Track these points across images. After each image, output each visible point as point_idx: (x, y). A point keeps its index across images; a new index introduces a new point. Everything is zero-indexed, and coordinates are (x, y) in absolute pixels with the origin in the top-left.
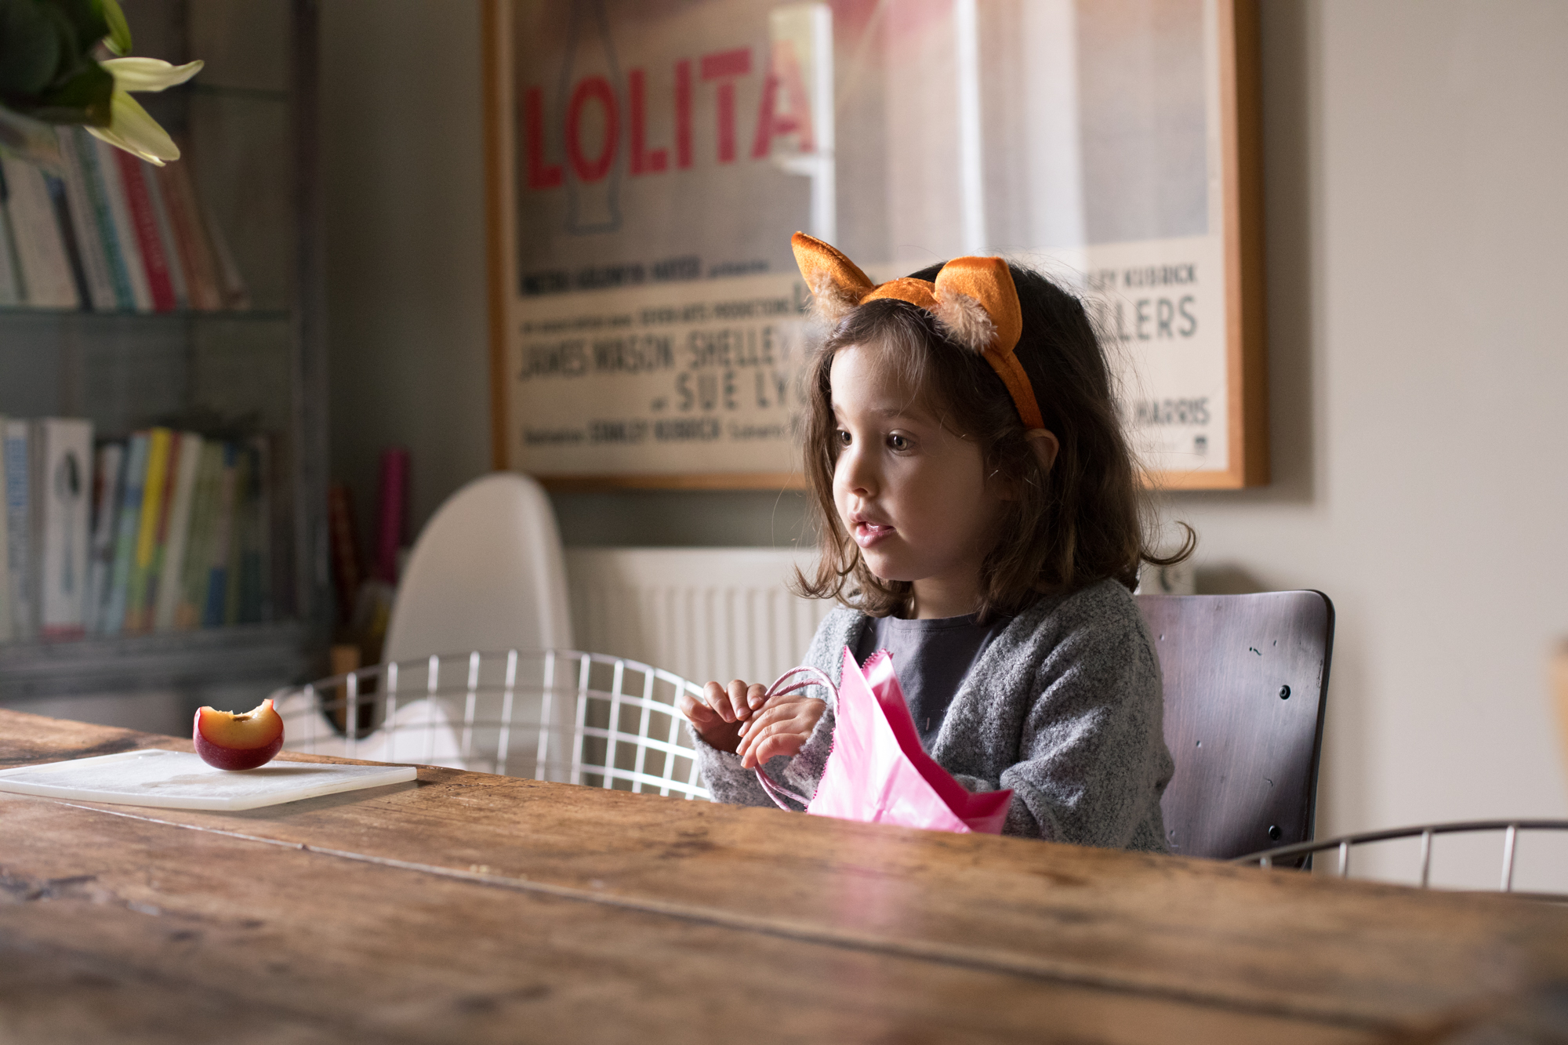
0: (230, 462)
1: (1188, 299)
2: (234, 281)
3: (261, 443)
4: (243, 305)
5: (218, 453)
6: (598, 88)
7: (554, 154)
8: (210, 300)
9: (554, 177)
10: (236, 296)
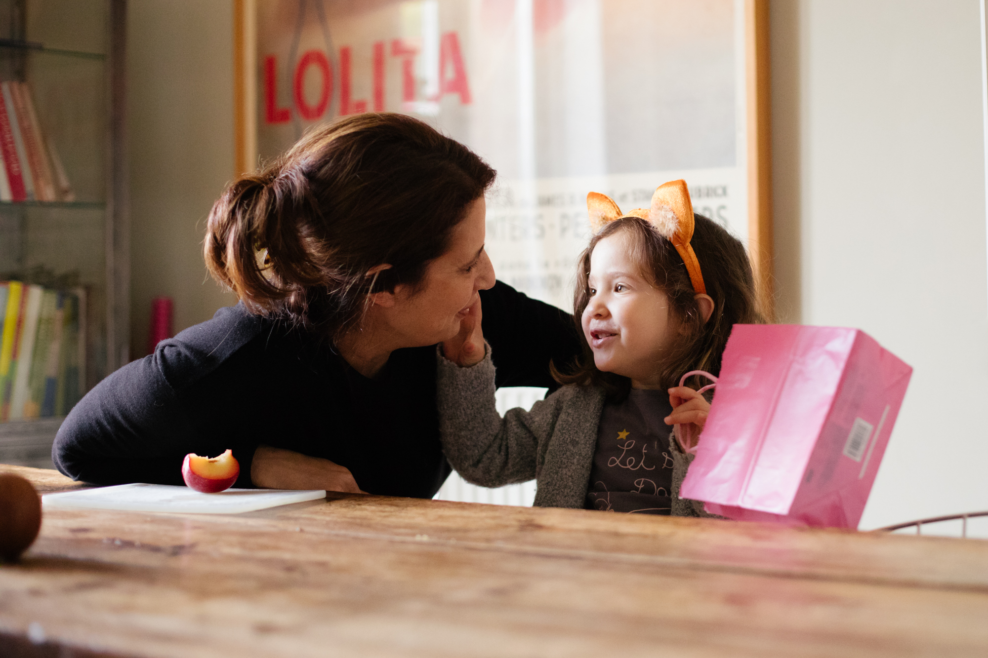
0: (60, 305)
1: (723, 207)
2: (64, 183)
3: (80, 293)
4: (70, 198)
5: (52, 298)
6: (318, 58)
7: (284, 101)
8: (49, 194)
9: (284, 116)
10: (65, 192)
